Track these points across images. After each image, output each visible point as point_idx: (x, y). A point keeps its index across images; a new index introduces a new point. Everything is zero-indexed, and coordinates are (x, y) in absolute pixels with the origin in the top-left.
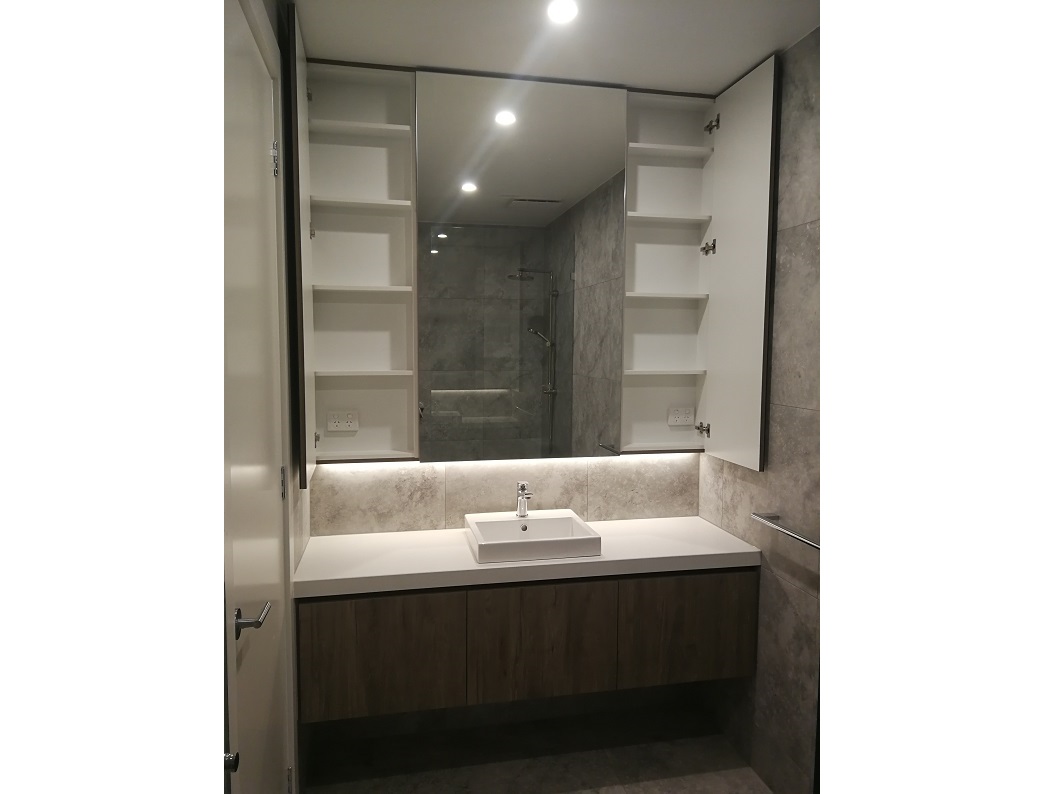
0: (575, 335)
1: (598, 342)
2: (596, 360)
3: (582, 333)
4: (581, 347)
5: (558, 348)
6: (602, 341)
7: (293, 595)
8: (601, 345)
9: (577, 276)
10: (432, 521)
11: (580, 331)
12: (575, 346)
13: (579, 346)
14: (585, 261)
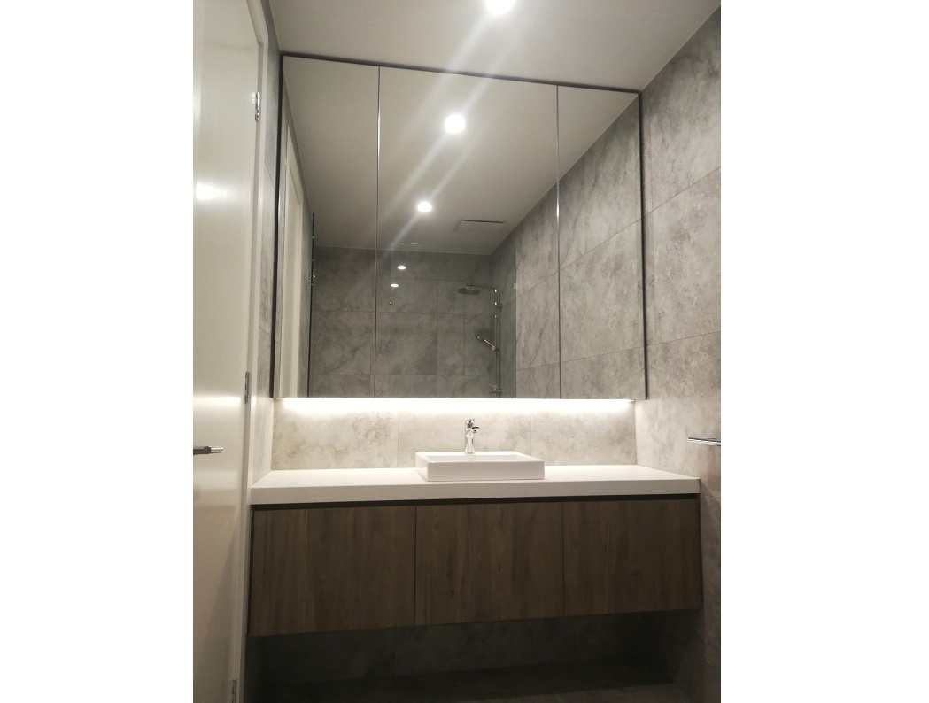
0: (517, 336)
1: (538, 335)
2: (536, 352)
3: (524, 331)
4: (523, 344)
5: (502, 353)
6: (541, 334)
7: (249, 501)
8: (540, 336)
9: (517, 286)
10: (385, 460)
11: (522, 331)
12: (517, 345)
13: (521, 344)
14: (525, 271)
